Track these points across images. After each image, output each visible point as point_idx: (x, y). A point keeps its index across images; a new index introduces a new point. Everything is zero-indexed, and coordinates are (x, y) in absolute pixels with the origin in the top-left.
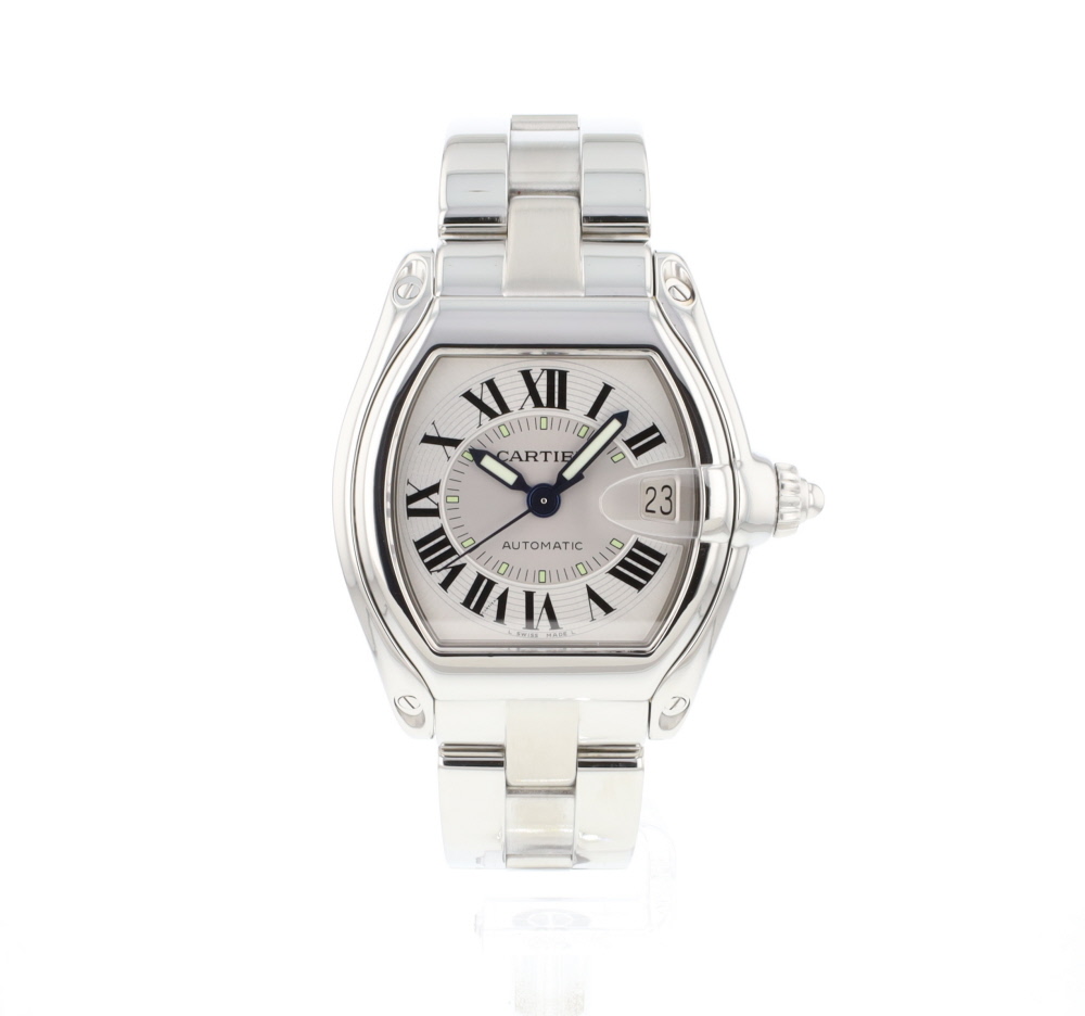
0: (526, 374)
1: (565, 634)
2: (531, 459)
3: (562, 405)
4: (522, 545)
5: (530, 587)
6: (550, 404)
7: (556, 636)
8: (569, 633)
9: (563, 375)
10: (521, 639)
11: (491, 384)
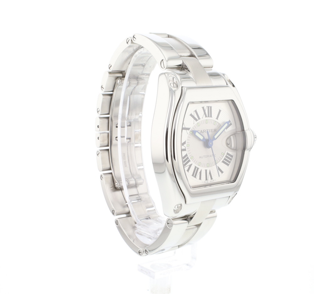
0: (203, 108)
1: (214, 180)
2: (204, 132)
3: (211, 117)
4: (203, 157)
5: (206, 169)
6: (209, 116)
7: (212, 181)
8: (215, 180)
9: (211, 107)
10: (205, 183)
11: (196, 111)
